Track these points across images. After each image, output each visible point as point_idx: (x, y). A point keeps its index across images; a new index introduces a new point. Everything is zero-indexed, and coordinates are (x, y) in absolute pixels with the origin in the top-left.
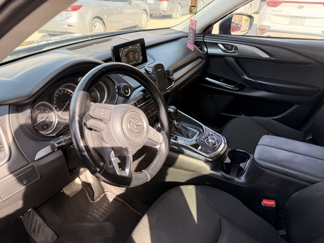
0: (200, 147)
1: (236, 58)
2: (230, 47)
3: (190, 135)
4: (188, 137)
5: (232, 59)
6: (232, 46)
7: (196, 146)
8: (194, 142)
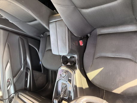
0: (70, 79)
1: (14, 77)
2: (8, 83)
3: (65, 85)
4: (66, 86)
5: (15, 79)
6: (7, 82)
7: (70, 81)
8: (69, 82)
